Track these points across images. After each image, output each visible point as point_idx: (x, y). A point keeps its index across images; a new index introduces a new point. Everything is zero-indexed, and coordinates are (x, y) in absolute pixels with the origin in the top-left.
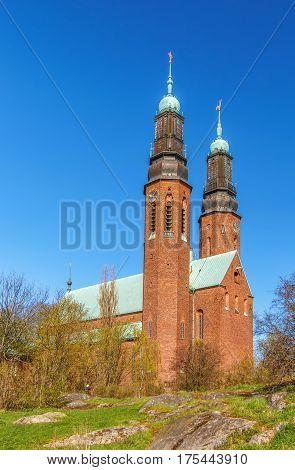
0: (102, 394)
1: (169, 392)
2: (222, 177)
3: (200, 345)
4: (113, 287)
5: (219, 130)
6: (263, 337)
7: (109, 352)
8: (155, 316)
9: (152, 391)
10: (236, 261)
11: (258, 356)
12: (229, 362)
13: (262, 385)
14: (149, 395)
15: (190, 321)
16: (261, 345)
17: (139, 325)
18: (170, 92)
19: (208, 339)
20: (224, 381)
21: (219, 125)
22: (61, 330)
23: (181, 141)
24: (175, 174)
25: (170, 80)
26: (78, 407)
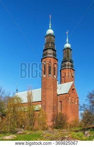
0: (28, 129)
1: (50, 129)
2: (68, 56)
3: (61, 113)
4: (31, 93)
5: (67, 40)
6: (82, 112)
7: (30, 114)
8: (45, 103)
9: (45, 129)
10: (73, 85)
11: (80, 118)
12: (70, 119)
13: (82, 128)
14: (44, 130)
15: (57, 105)
16: (81, 114)
17: (40, 106)
18: (50, 28)
19: (63, 112)
20: (69, 126)
21: (67, 39)
22: (15, 106)
23: (54, 44)
24: (52, 55)
25: (50, 24)
26: (20, 134)
